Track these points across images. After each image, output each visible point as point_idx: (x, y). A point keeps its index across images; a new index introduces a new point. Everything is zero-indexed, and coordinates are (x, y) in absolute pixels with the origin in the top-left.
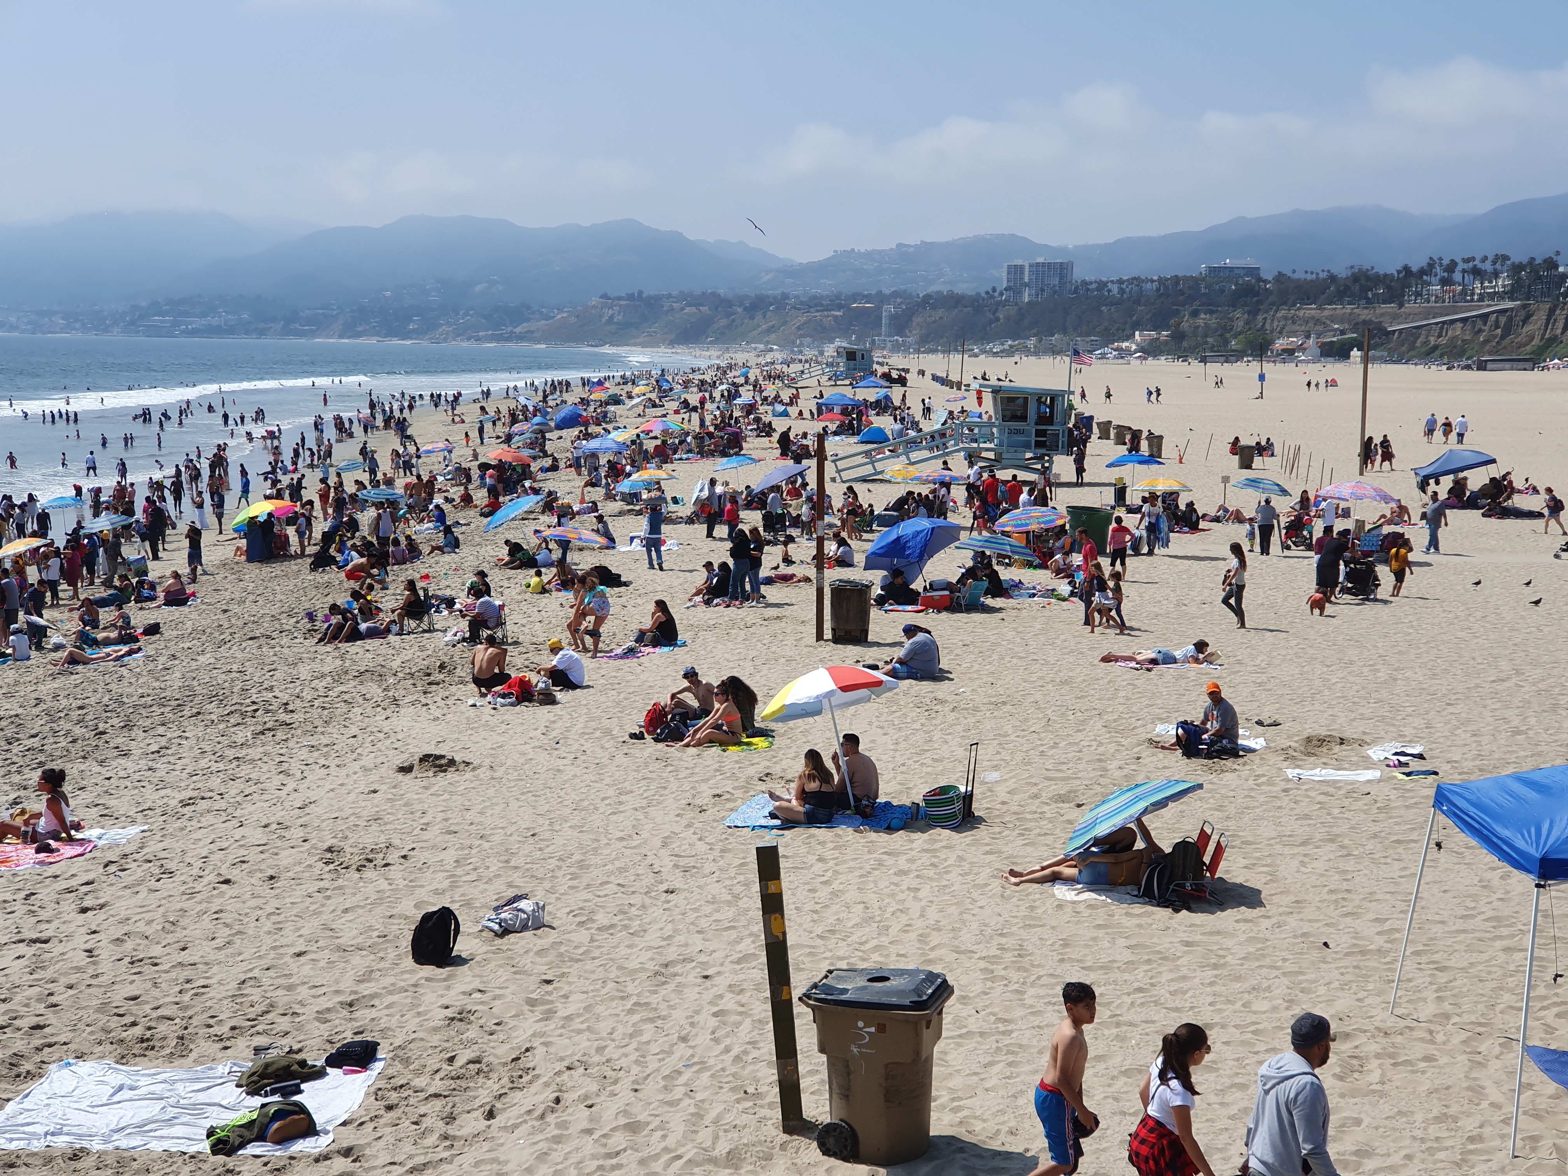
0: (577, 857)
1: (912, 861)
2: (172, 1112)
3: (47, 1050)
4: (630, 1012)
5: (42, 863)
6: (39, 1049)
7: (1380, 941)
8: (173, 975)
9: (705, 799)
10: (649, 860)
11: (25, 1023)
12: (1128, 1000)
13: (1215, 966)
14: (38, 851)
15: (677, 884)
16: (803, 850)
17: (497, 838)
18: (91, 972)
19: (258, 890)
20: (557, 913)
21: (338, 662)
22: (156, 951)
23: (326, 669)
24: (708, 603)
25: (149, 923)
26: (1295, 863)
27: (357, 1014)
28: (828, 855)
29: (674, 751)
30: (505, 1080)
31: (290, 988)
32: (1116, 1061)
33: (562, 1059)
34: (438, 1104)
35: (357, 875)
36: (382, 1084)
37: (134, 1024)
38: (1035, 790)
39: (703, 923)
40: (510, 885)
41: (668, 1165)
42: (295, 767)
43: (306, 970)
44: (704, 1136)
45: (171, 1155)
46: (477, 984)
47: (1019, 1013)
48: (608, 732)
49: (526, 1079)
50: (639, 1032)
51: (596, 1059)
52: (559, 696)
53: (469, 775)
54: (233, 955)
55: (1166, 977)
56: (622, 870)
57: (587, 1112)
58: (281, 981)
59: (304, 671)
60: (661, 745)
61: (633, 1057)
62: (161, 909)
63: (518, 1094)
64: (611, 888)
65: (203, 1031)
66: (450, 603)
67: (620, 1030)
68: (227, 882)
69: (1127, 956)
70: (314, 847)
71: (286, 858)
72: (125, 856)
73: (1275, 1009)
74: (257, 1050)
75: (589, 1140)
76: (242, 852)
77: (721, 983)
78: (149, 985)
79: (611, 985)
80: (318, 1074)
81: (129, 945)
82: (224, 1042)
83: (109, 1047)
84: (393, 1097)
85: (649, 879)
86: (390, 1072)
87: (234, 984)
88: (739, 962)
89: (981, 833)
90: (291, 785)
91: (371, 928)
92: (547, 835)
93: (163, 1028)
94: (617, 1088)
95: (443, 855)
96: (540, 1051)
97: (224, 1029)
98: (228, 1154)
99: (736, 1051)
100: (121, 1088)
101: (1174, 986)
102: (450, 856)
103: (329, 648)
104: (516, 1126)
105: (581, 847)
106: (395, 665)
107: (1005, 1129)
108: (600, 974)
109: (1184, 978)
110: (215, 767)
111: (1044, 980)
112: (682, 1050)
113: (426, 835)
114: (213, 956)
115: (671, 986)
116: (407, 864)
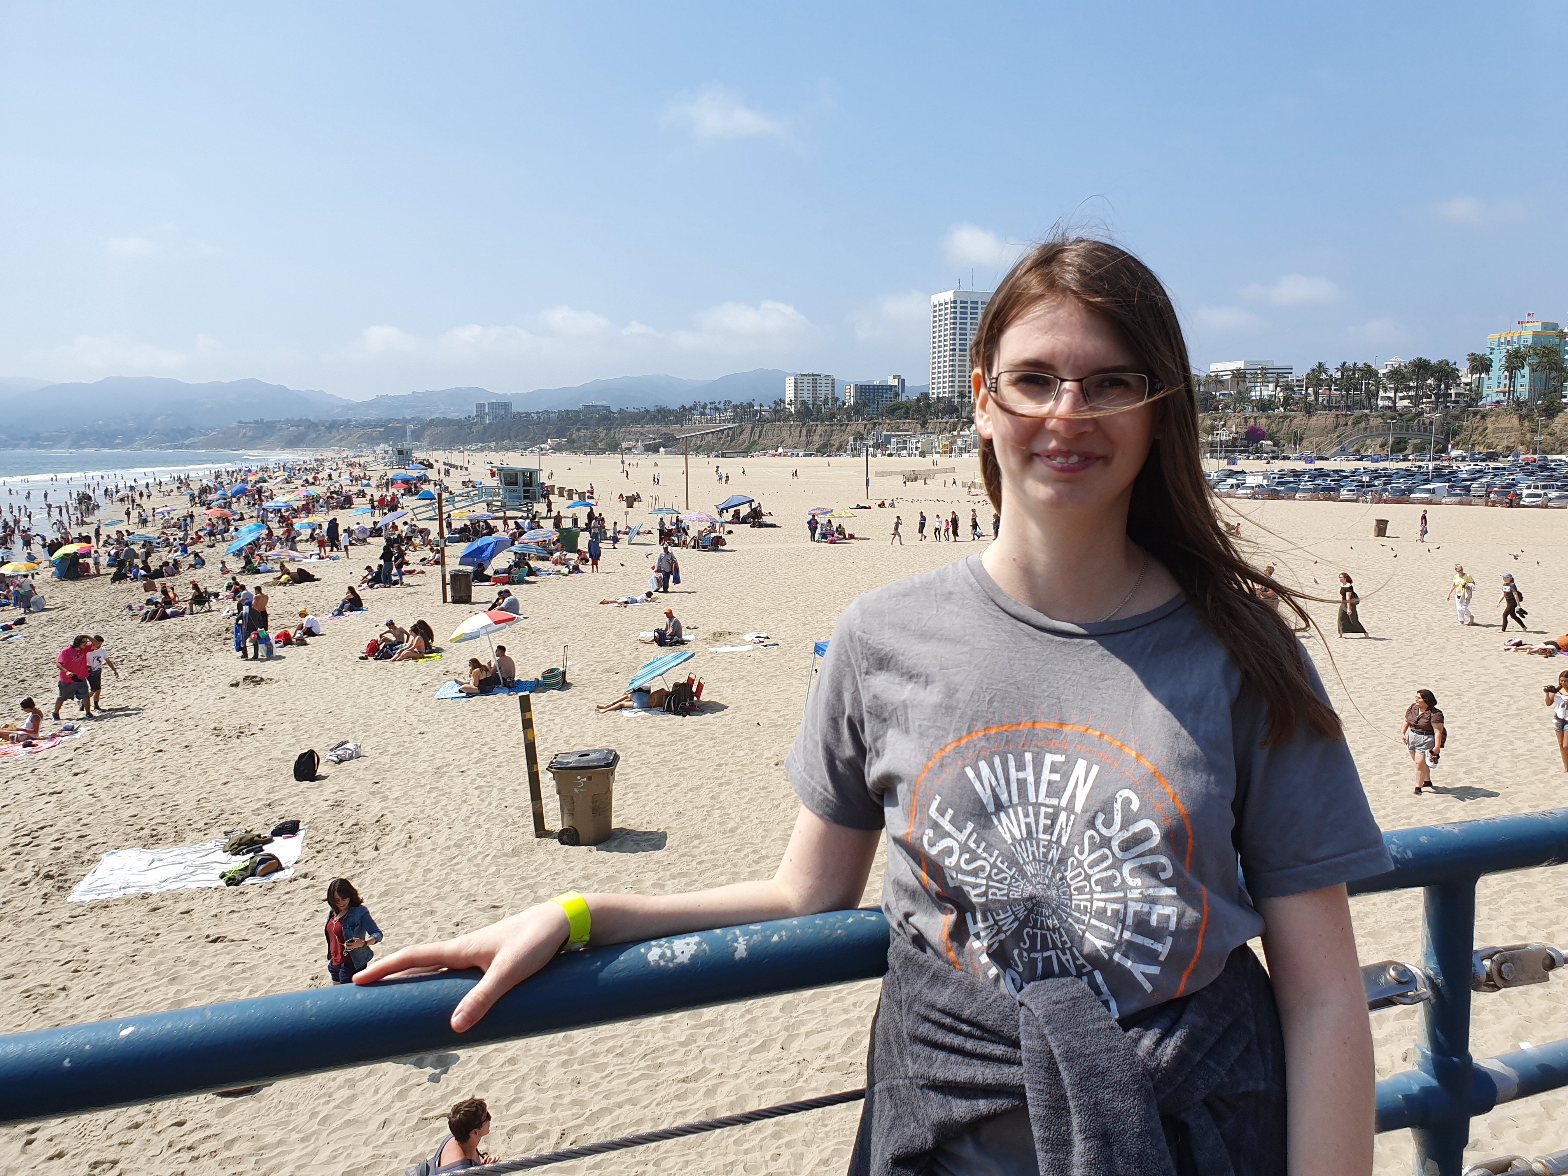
0: (361, 721)
1: (544, 706)
2: (191, 870)
3: (93, 848)
4: (429, 792)
5: (31, 753)
6: (88, 848)
7: (781, 720)
8: (153, 801)
9: (418, 686)
10: (403, 719)
11: (74, 835)
12: (679, 758)
13: (712, 739)
14: (25, 746)
15: (424, 729)
16: (484, 707)
17: (311, 716)
18: (99, 805)
19: (182, 754)
20: (366, 750)
21: (160, 632)
22: (135, 790)
23: (156, 636)
24: (371, 587)
25: (122, 777)
26: (730, 690)
27: (276, 809)
28: (498, 708)
29: (387, 663)
30: (377, 831)
31: (229, 801)
32: (685, 785)
33: (403, 818)
34: (346, 846)
35: (238, 741)
36: (308, 841)
37: (142, 829)
38: (592, 668)
39: (448, 747)
40: (331, 738)
41: (483, 860)
42: (166, 689)
43: (234, 790)
44: (497, 844)
45: (203, 889)
46: (337, 788)
47: (629, 770)
48: (345, 657)
49: (387, 830)
50: (440, 801)
51: (422, 816)
52: (308, 640)
53: (275, 685)
54: (184, 788)
55: (691, 746)
56: (390, 725)
57: (429, 841)
58: (222, 798)
59: (141, 637)
60: (379, 662)
61: (442, 813)
62: (126, 770)
63: (387, 838)
64: (389, 735)
65: (188, 828)
66: (216, 595)
67: (428, 802)
68: (160, 751)
69: (670, 739)
70: (204, 728)
71: (190, 736)
72: (85, 744)
73: (747, 754)
74: (226, 833)
75: (436, 854)
76: (160, 735)
77: (473, 773)
78: (141, 808)
79: (412, 781)
80: (269, 841)
81: (116, 789)
82: (204, 830)
83: (134, 842)
84: (319, 847)
85: (407, 729)
86: (310, 835)
87: (193, 803)
88: (476, 763)
89: (572, 690)
90: (169, 699)
91: (261, 767)
92: (338, 712)
93: (161, 829)
94: (440, 828)
95: (283, 727)
96: (389, 815)
97: (201, 825)
98: (237, 885)
99: (494, 804)
100: (153, 861)
101: (698, 749)
102: (288, 726)
103: (150, 624)
104: (393, 852)
105: (360, 716)
106: (198, 630)
107: (645, 821)
108: (403, 776)
109: (700, 746)
110: (113, 693)
111: (636, 754)
112: (465, 807)
113: (267, 718)
114: (172, 790)
115: (446, 778)
116: (264, 733)
